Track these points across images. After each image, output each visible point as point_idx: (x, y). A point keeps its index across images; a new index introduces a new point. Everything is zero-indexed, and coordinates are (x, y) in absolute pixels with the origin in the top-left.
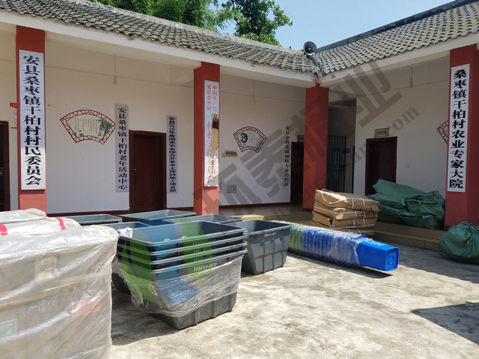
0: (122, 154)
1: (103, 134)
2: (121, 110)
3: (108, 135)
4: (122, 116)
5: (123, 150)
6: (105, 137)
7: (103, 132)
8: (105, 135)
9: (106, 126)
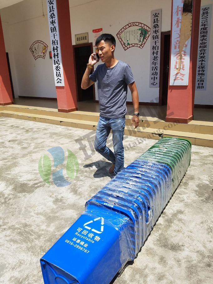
0: (155, 55)
2: (156, 15)
3: (145, 40)
4: (156, 20)
5: (155, 51)
6: (143, 43)
7: (142, 38)
8: (143, 40)
9: (144, 33)
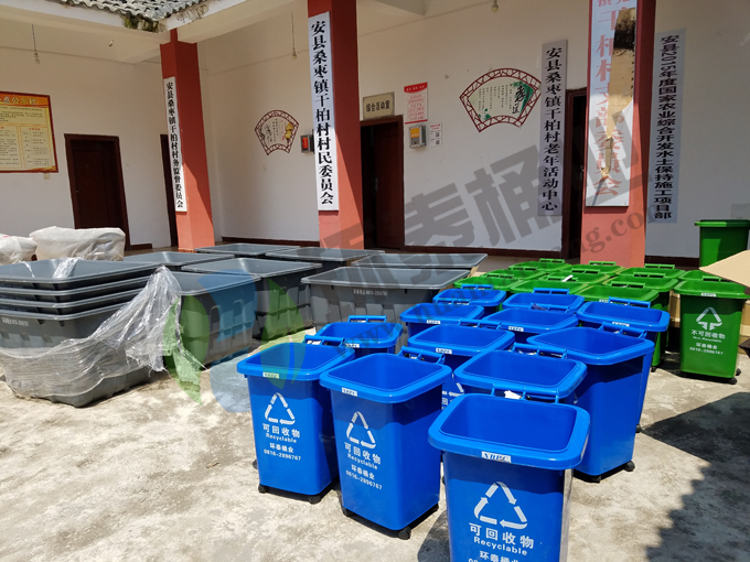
1: (520, 109)
2: (554, 53)
3: (528, 108)
4: (553, 65)
5: (552, 133)
6: (524, 114)
7: (521, 103)
8: (524, 108)
9: (525, 93)
